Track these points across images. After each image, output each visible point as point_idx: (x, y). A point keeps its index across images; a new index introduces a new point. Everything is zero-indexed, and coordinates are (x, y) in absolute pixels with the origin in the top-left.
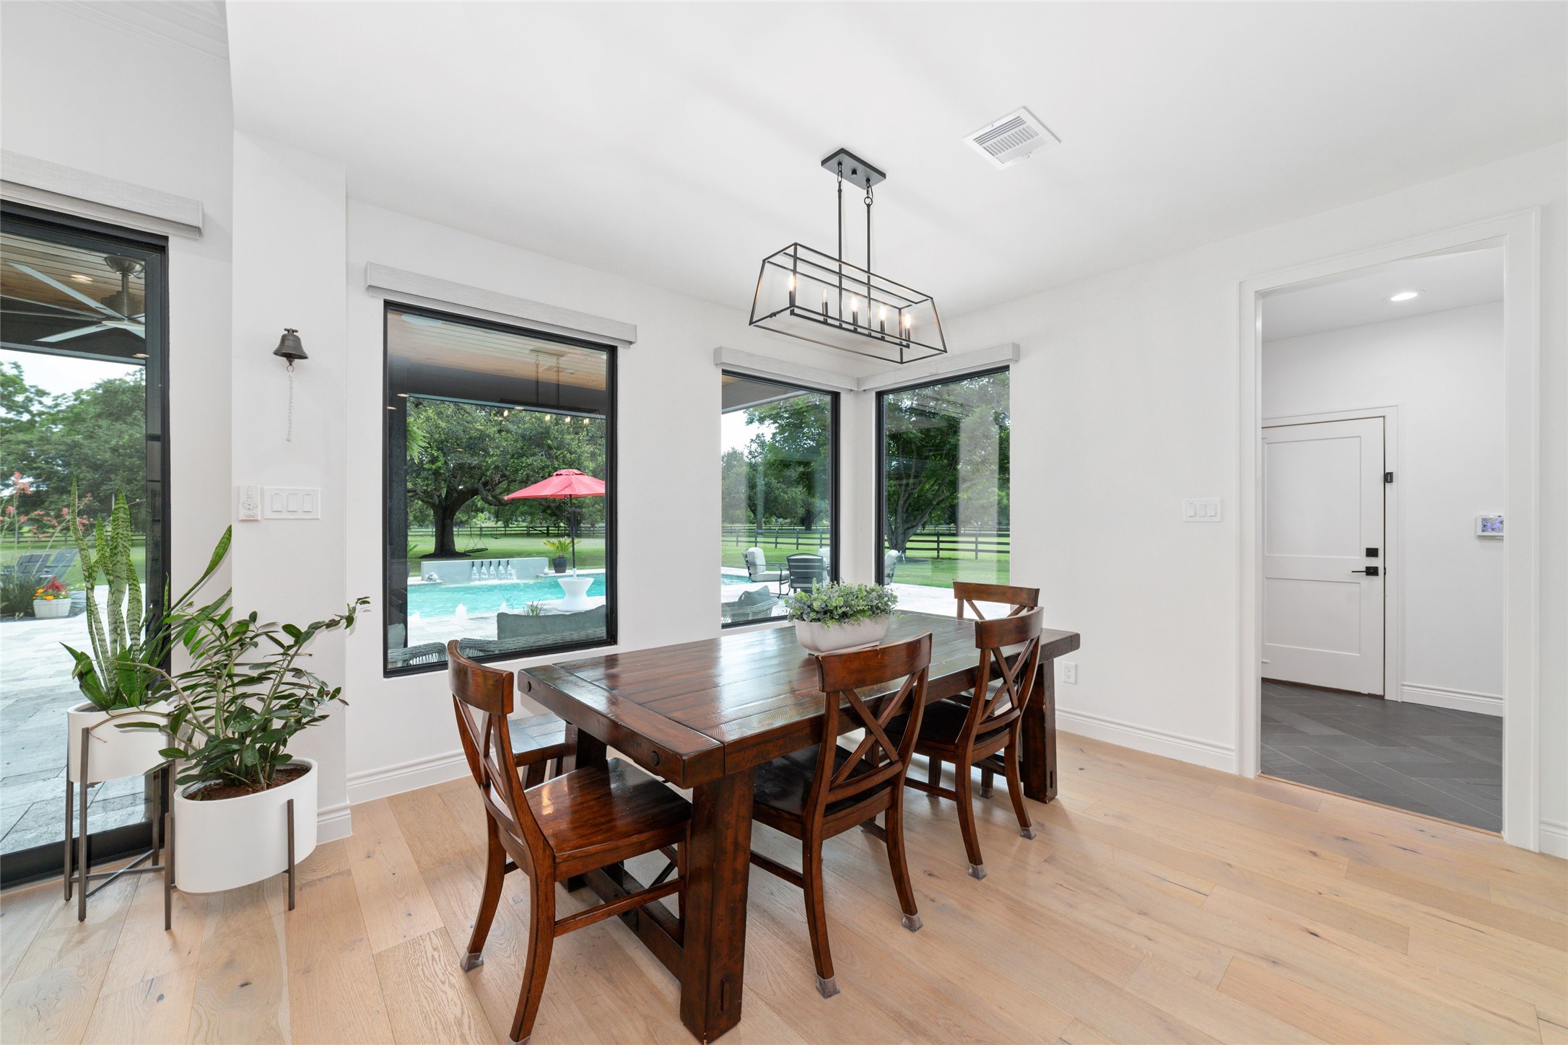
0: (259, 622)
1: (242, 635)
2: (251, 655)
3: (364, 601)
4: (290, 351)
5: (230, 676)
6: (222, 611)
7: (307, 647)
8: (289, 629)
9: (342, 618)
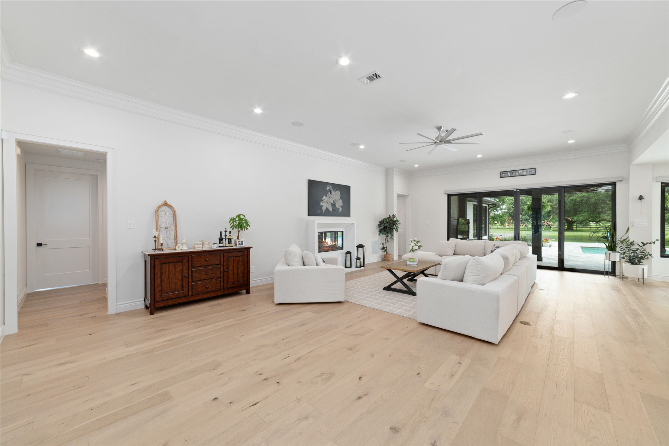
0: (634, 242)
1: (632, 243)
2: (634, 247)
3: (657, 240)
4: (641, 198)
5: (630, 249)
6: (627, 240)
7: (645, 246)
8: (642, 243)
9: (653, 242)
